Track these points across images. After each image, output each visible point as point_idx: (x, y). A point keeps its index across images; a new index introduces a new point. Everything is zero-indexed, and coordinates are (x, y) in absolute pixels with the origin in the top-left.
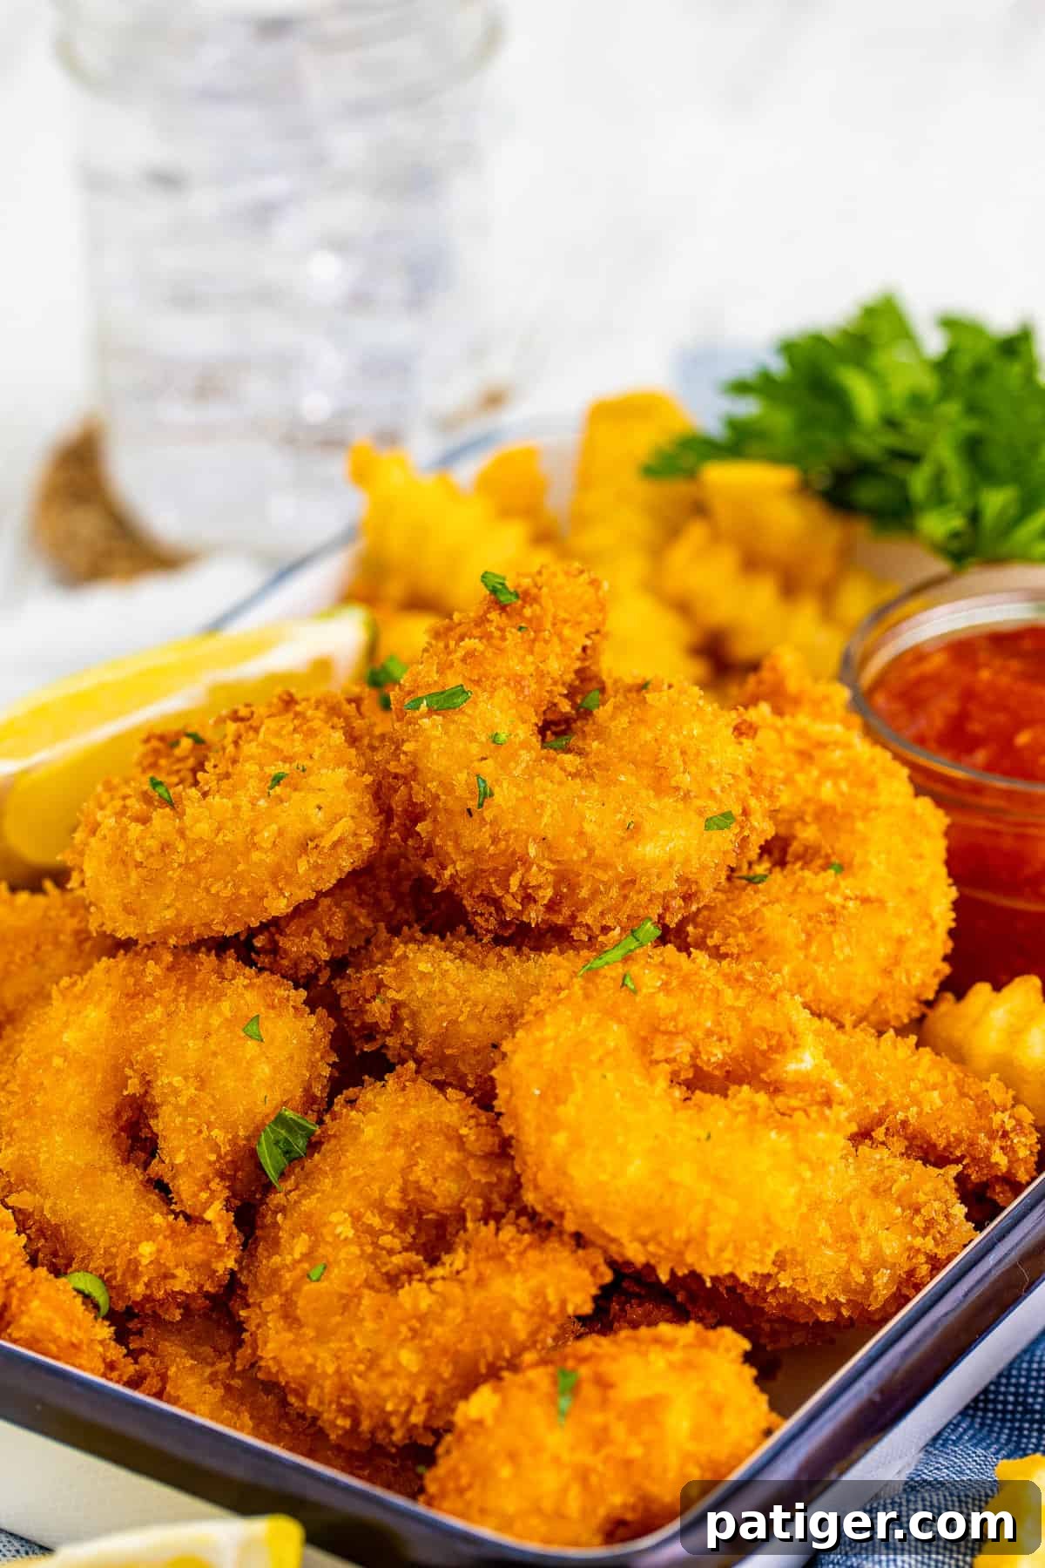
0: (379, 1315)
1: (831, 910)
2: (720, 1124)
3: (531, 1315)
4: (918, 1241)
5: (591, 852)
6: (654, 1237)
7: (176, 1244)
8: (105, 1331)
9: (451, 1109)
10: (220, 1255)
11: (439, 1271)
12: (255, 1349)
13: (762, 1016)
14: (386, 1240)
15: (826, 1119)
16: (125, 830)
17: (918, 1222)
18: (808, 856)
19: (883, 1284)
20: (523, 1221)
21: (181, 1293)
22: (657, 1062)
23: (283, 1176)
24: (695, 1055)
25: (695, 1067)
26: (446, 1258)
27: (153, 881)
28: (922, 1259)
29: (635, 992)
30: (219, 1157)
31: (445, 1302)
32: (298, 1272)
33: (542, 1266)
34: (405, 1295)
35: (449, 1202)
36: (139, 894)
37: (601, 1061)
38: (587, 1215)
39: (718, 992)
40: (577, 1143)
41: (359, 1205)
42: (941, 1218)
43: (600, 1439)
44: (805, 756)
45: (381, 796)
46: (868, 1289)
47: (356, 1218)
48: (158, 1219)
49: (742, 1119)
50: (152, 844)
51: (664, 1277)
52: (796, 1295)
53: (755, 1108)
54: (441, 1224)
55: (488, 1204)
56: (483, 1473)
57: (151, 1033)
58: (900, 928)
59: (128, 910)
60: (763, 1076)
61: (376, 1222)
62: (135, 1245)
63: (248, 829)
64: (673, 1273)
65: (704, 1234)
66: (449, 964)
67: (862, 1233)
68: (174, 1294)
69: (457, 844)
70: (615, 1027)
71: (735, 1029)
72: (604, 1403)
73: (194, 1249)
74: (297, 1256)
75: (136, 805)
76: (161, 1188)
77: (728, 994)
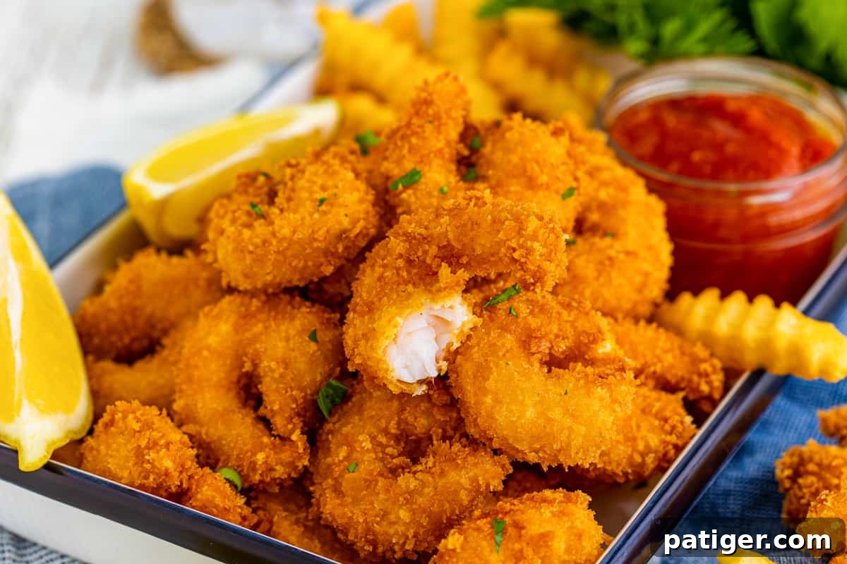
0: (387, 491)
1: (610, 259)
2: (571, 385)
3: (470, 491)
4: (668, 438)
7: (276, 453)
8: (241, 501)
10: (300, 458)
11: (419, 468)
12: (319, 507)
13: (583, 324)
14: (389, 450)
15: (625, 379)
17: (667, 427)
18: (595, 229)
19: (650, 461)
20: (464, 440)
21: (279, 478)
22: (533, 354)
23: (331, 414)
24: (552, 348)
25: (550, 354)
26: (423, 460)
28: (670, 447)
29: (516, 317)
30: (298, 405)
31: (423, 484)
32: (342, 467)
33: (476, 465)
34: (401, 480)
35: (424, 430)
36: (252, 268)
37: (504, 355)
39: (559, 313)
40: (497, 401)
41: (374, 431)
42: (679, 425)
46: (643, 464)
47: (372, 439)
48: (266, 440)
49: (582, 382)
50: (258, 241)
51: (545, 468)
52: (605, 470)
53: (587, 375)
54: (418, 441)
55: (445, 431)
57: (255, 339)
58: (646, 267)
60: (586, 357)
61: (384, 440)
62: (254, 454)
63: (310, 231)
64: (550, 467)
67: (639, 436)
68: (274, 479)
70: (509, 336)
71: (570, 333)
72: (520, 537)
73: (286, 456)
74: (341, 458)
75: (244, 219)
76: (266, 422)
77: (565, 313)
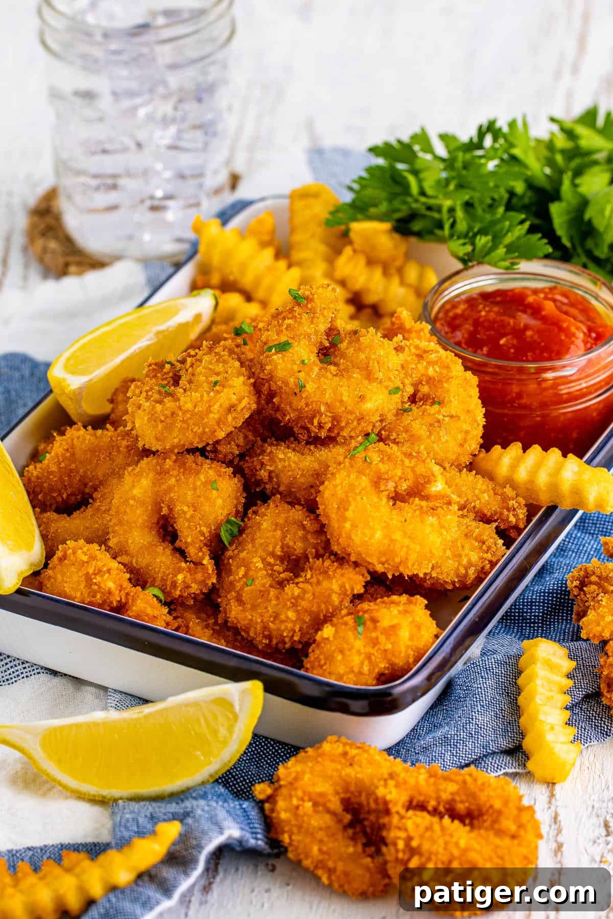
0: (277, 598)
1: (438, 421)
2: (409, 515)
3: (340, 594)
4: (485, 556)
5: (346, 408)
6: (387, 561)
7: (191, 574)
8: (165, 610)
9: (298, 513)
10: (209, 578)
11: (301, 579)
12: (226, 613)
13: (421, 469)
14: (276, 568)
15: (451, 510)
16: (154, 407)
17: (485, 547)
18: (425, 399)
19: (472, 572)
20: (332, 557)
21: (194, 593)
22: (382, 491)
23: (231, 544)
24: (396, 487)
25: (395, 491)
26: (303, 574)
27: (169, 428)
28: (487, 562)
29: (371, 463)
30: (205, 538)
31: (305, 591)
32: (242, 582)
33: (342, 575)
34: (288, 590)
35: (301, 551)
36: (163, 433)
37: (360, 492)
38: (359, 554)
39: (402, 461)
40: (354, 526)
41: (264, 554)
42: (494, 546)
43: (375, 643)
44: (420, 357)
45: (257, 387)
46: (467, 575)
47: (263, 560)
48: (183, 565)
49: (418, 512)
50: (168, 413)
51: (390, 577)
52: (438, 579)
53: (422, 507)
54: (297, 560)
55: (317, 552)
56: (330, 658)
57: (170, 489)
58: (466, 426)
59: (157, 439)
60: (423, 493)
61: (272, 561)
62: (175, 575)
63: (207, 405)
64: (393, 575)
65: (407, 559)
66: (291, 454)
67: (463, 553)
68: (190, 594)
69: (291, 407)
70: (364, 478)
71: (410, 476)
72: (375, 628)
73: (199, 576)
74: (241, 576)
75: (156, 396)
77: (407, 462)
